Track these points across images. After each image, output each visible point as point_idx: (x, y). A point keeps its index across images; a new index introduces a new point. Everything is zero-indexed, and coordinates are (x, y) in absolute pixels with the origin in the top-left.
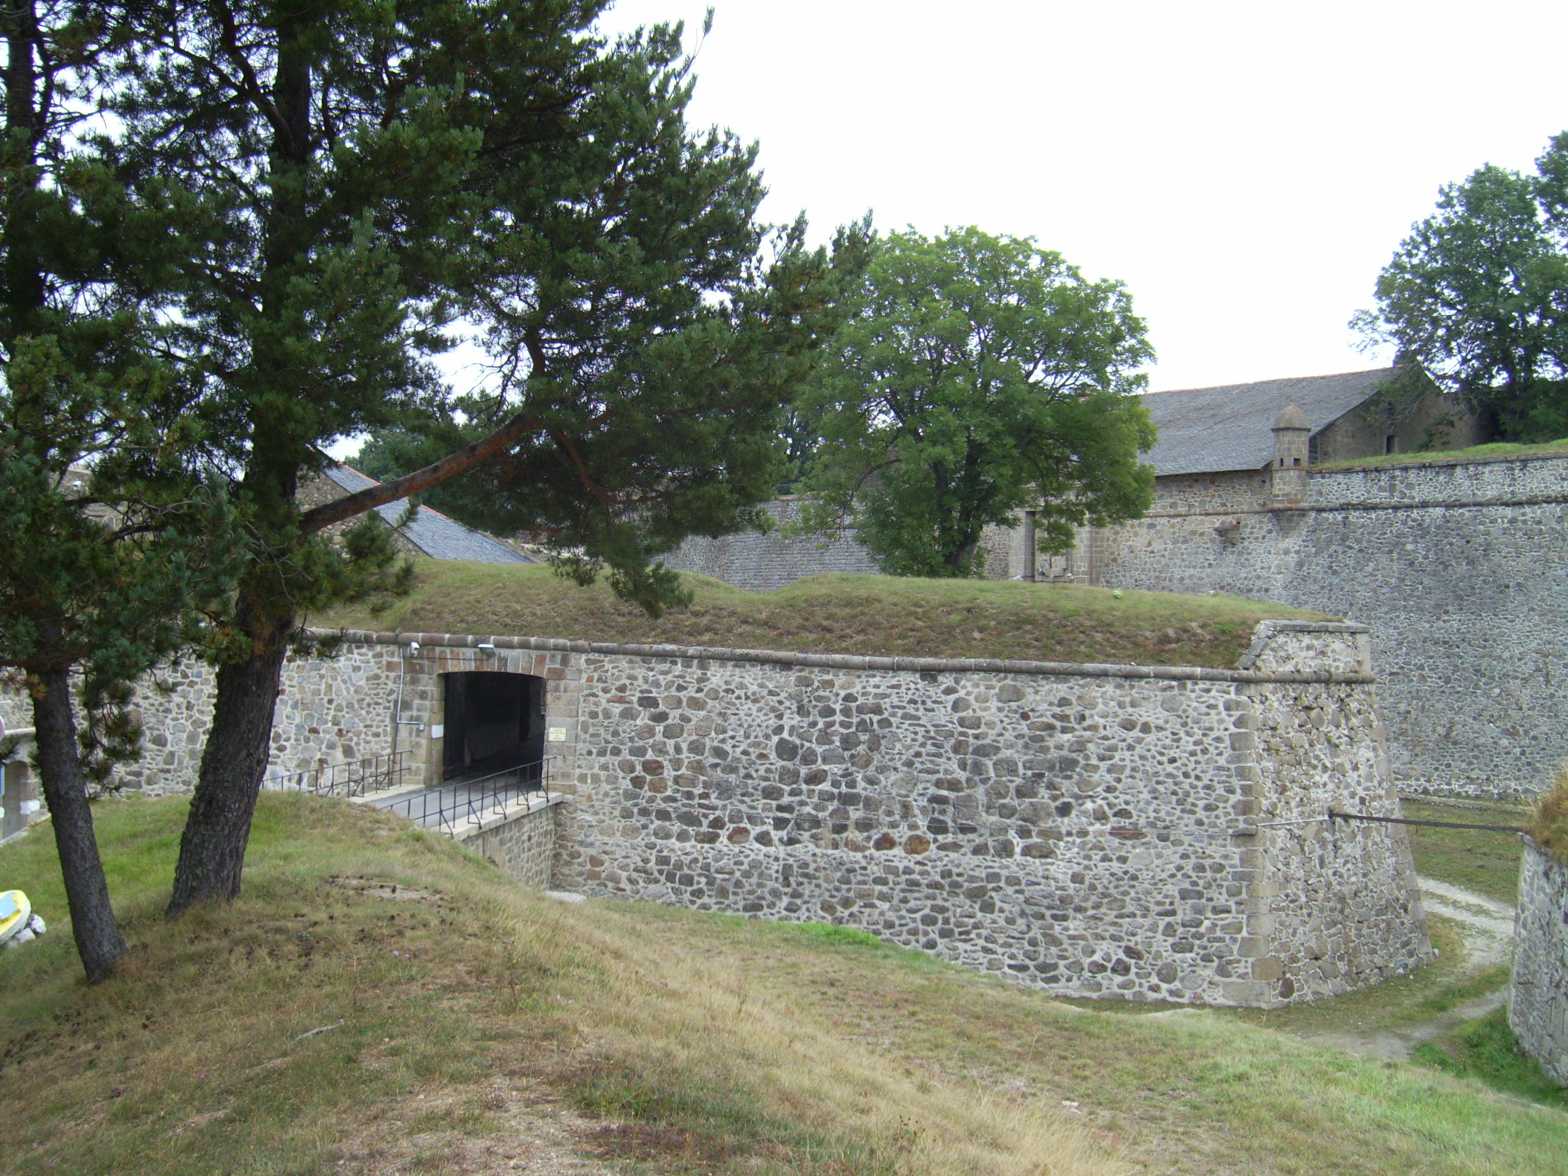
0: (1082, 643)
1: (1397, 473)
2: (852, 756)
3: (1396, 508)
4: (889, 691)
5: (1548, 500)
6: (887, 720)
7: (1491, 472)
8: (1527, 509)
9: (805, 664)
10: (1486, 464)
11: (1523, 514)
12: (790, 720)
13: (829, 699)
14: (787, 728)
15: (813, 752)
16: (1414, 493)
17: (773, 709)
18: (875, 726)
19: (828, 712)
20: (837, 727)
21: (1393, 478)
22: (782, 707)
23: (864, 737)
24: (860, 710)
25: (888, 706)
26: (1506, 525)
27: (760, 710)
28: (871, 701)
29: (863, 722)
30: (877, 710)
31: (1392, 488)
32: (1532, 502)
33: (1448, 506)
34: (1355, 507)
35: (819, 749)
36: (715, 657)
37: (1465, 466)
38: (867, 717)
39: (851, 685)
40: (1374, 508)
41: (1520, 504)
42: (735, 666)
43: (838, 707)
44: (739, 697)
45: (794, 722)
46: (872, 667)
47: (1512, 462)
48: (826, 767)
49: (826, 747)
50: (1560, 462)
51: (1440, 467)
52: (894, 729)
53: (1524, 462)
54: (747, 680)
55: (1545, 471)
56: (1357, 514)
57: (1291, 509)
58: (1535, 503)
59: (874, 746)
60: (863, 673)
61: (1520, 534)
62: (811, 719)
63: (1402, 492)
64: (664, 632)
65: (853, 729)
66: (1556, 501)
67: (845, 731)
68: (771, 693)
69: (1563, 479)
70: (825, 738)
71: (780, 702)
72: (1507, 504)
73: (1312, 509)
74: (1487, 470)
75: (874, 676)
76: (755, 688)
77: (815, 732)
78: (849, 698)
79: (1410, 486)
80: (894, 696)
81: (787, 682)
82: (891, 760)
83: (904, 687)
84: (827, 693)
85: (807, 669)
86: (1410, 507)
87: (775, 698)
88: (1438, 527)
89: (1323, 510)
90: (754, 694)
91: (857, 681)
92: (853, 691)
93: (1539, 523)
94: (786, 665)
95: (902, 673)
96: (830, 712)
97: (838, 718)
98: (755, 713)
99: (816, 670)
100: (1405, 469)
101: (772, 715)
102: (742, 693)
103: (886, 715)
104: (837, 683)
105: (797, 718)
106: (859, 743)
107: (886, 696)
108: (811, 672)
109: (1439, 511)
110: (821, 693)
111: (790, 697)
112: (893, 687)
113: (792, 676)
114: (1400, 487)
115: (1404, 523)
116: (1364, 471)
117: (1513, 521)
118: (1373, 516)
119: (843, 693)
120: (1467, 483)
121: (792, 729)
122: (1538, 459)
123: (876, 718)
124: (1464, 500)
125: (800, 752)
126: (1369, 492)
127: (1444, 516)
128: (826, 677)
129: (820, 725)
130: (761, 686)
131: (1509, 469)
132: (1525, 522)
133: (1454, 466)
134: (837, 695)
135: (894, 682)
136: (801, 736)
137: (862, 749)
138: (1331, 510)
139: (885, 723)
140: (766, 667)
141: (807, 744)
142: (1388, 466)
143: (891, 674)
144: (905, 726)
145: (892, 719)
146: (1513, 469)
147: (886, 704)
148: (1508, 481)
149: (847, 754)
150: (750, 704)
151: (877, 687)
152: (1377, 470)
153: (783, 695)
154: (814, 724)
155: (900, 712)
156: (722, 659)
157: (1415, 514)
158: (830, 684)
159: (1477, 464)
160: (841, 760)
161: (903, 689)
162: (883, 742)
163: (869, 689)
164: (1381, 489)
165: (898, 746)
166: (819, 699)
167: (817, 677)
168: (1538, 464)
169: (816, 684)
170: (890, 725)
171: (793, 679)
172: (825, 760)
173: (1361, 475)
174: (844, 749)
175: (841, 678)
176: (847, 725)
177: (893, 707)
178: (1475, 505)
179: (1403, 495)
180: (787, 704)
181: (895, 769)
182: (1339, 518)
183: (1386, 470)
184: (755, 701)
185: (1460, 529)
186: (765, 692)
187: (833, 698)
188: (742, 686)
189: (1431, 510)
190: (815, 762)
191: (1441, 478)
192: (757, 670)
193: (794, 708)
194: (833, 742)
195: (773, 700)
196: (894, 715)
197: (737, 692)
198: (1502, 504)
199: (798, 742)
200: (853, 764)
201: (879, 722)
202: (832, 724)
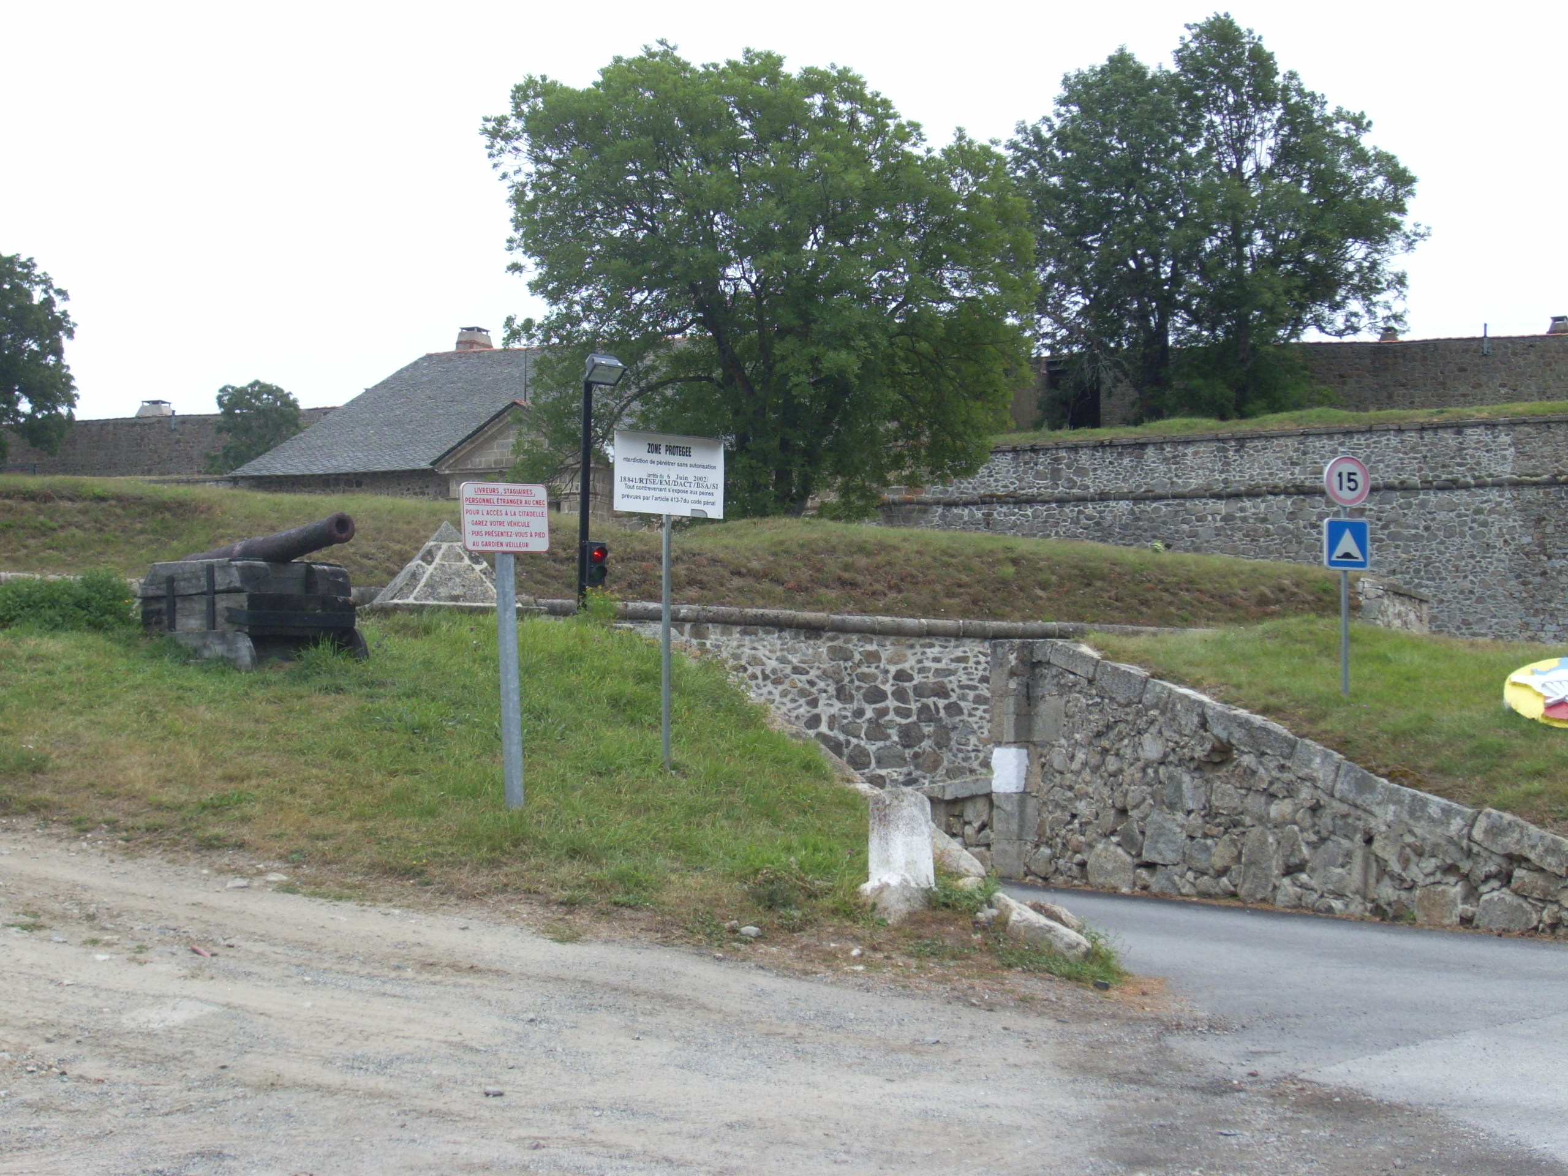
0: (1171, 603)
1: (1063, 454)
2: (916, 756)
3: (1061, 502)
4: (953, 666)
5: (1274, 492)
6: (955, 703)
7: (1195, 453)
8: (1247, 503)
9: (842, 629)
10: (1188, 442)
11: (1242, 510)
12: (828, 708)
13: (875, 678)
14: (824, 719)
15: (864, 753)
16: (1088, 482)
17: (803, 693)
18: (942, 713)
19: (875, 696)
20: (891, 716)
21: (1057, 460)
22: (814, 690)
23: (927, 729)
24: (919, 691)
25: (955, 686)
26: (1218, 524)
27: (784, 694)
28: (932, 679)
29: (924, 708)
30: (942, 692)
31: (1055, 474)
32: (1253, 493)
33: (1137, 499)
34: (1001, 500)
35: (872, 748)
36: (715, 620)
37: (1159, 445)
38: (930, 701)
39: (902, 659)
40: (1030, 501)
41: (1237, 496)
42: (744, 633)
43: (888, 688)
44: (754, 677)
45: (834, 710)
46: (930, 633)
47: (1223, 441)
48: (883, 772)
49: (881, 744)
50: (1289, 441)
51: (1123, 446)
52: (965, 717)
53: (1241, 442)
54: (762, 653)
55: (1269, 453)
56: (1004, 509)
57: (910, 502)
58: (1258, 495)
59: (942, 742)
60: (918, 642)
61: (1239, 535)
62: (855, 705)
63: (1069, 480)
64: (630, 586)
65: (914, 718)
66: (1286, 492)
67: (904, 721)
68: (796, 670)
69: (1293, 464)
70: (877, 731)
71: (812, 683)
72: (1218, 496)
73: (937, 503)
74: (1190, 451)
75: (932, 646)
76: (773, 664)
77: (863, 723)
78: (901, 676)
79: (1081, 472)
80: (961, 672)
81: (817, 656)
82: (964, 760)
83: (972, 660)
84: (873, 670)
85: (842, 637)
86: (1082, 500)
87: (804, 678)
88: (1124, 527)
89: (955, 504)
90: (774, 671)
91: (909, 652)
92: (906, 666)
93: (1264, 520)
94: (813, 630)
95: (968, 641)
96: (880, 696)
97: (891, 703)
98: (778, 698)
99: (855, 637)
100: (1075, 448)
101: (802, 701)
102: (758, 671)
103: (954, 698)
104: (884, 656)
105: (838, 705)
106: (923, 737)
107: (951, 673)
108: (847, 642)
109: (1124, 505)
110: (864, 669)
111: (825, 675)
112: (959, 660)
113: (823, 647)
114: (1066, 473)
115: (1076, 521)
116: (1014, 450)
117: (1228, 518)
118: (1029, 512)
119: (893, 669)
120: (1163, 468)
121: (832, 719)
122: (1260, 437)
123: (942, 703)
124: (1159, 491)
125: (846, 751)
126: (1021, 480)
127: (1132, 512)
128: (870, 648)
129: (869, 714)
130: (782, 660)
131: (1219, 450)
132: (1244, 520)
133: (1143, 446)
134: (886, 672)
135: (959, 653)
136: (844, 730)
137: (926, 744)
138: (966, 504)
139: (954, 709)
140: (786, 634)
141: (854, 741)
142: (1050, 444)
143: (953, 643)
144: (979, 713)
145: (962, 704)
146: (1225, 450)
147: (951, 682)
148: (1219, 466)
149: (908, 753)
150: (770, 687)
151: (937, 660)
152: (1033, 450)
153: (813, 674)
154: (859, 713)
155: (971, 694)
156: (726, 623)
157: (1090, 509)
158: (872, 657)
159: (1175, 443)
160: (901, 761)
161: (971, 664)
162: (954, 736)
163: (927, 664)
164: (1038, 475)
165: (973, 740)
166: (863, 677)
167: (858, 648)
168: (1259, 444)
169: (857, 657)
170: (960, 711)
171: (824, 650)
172: (880, 763)
173: (1010, 456)
174: (905, 746)
175: (888, 650)
176: (904, 713)
177: (961, 687)
178: (1175, 497)
179: (1072, 484)
180: (822, 685)
181: (972, 771)
182: (979, 515)
183: (1046, 450)
184: (777, 682)
185: (1156, 529)
186: (788, 670)
187: (881, 677)
188: (755, 661)
189: (1112, 504)
190: (867, 765)
191: (1126, 461)
192: (773, 639)
193: (832, 689)
194: (888, 737)
195: (801, 680)
196: (963, 698)
197: (750, 669)
198: (1213, 496)
199: (842, 737)
200: (917, 767)
201: (946, 708)
202: (883, 712)
